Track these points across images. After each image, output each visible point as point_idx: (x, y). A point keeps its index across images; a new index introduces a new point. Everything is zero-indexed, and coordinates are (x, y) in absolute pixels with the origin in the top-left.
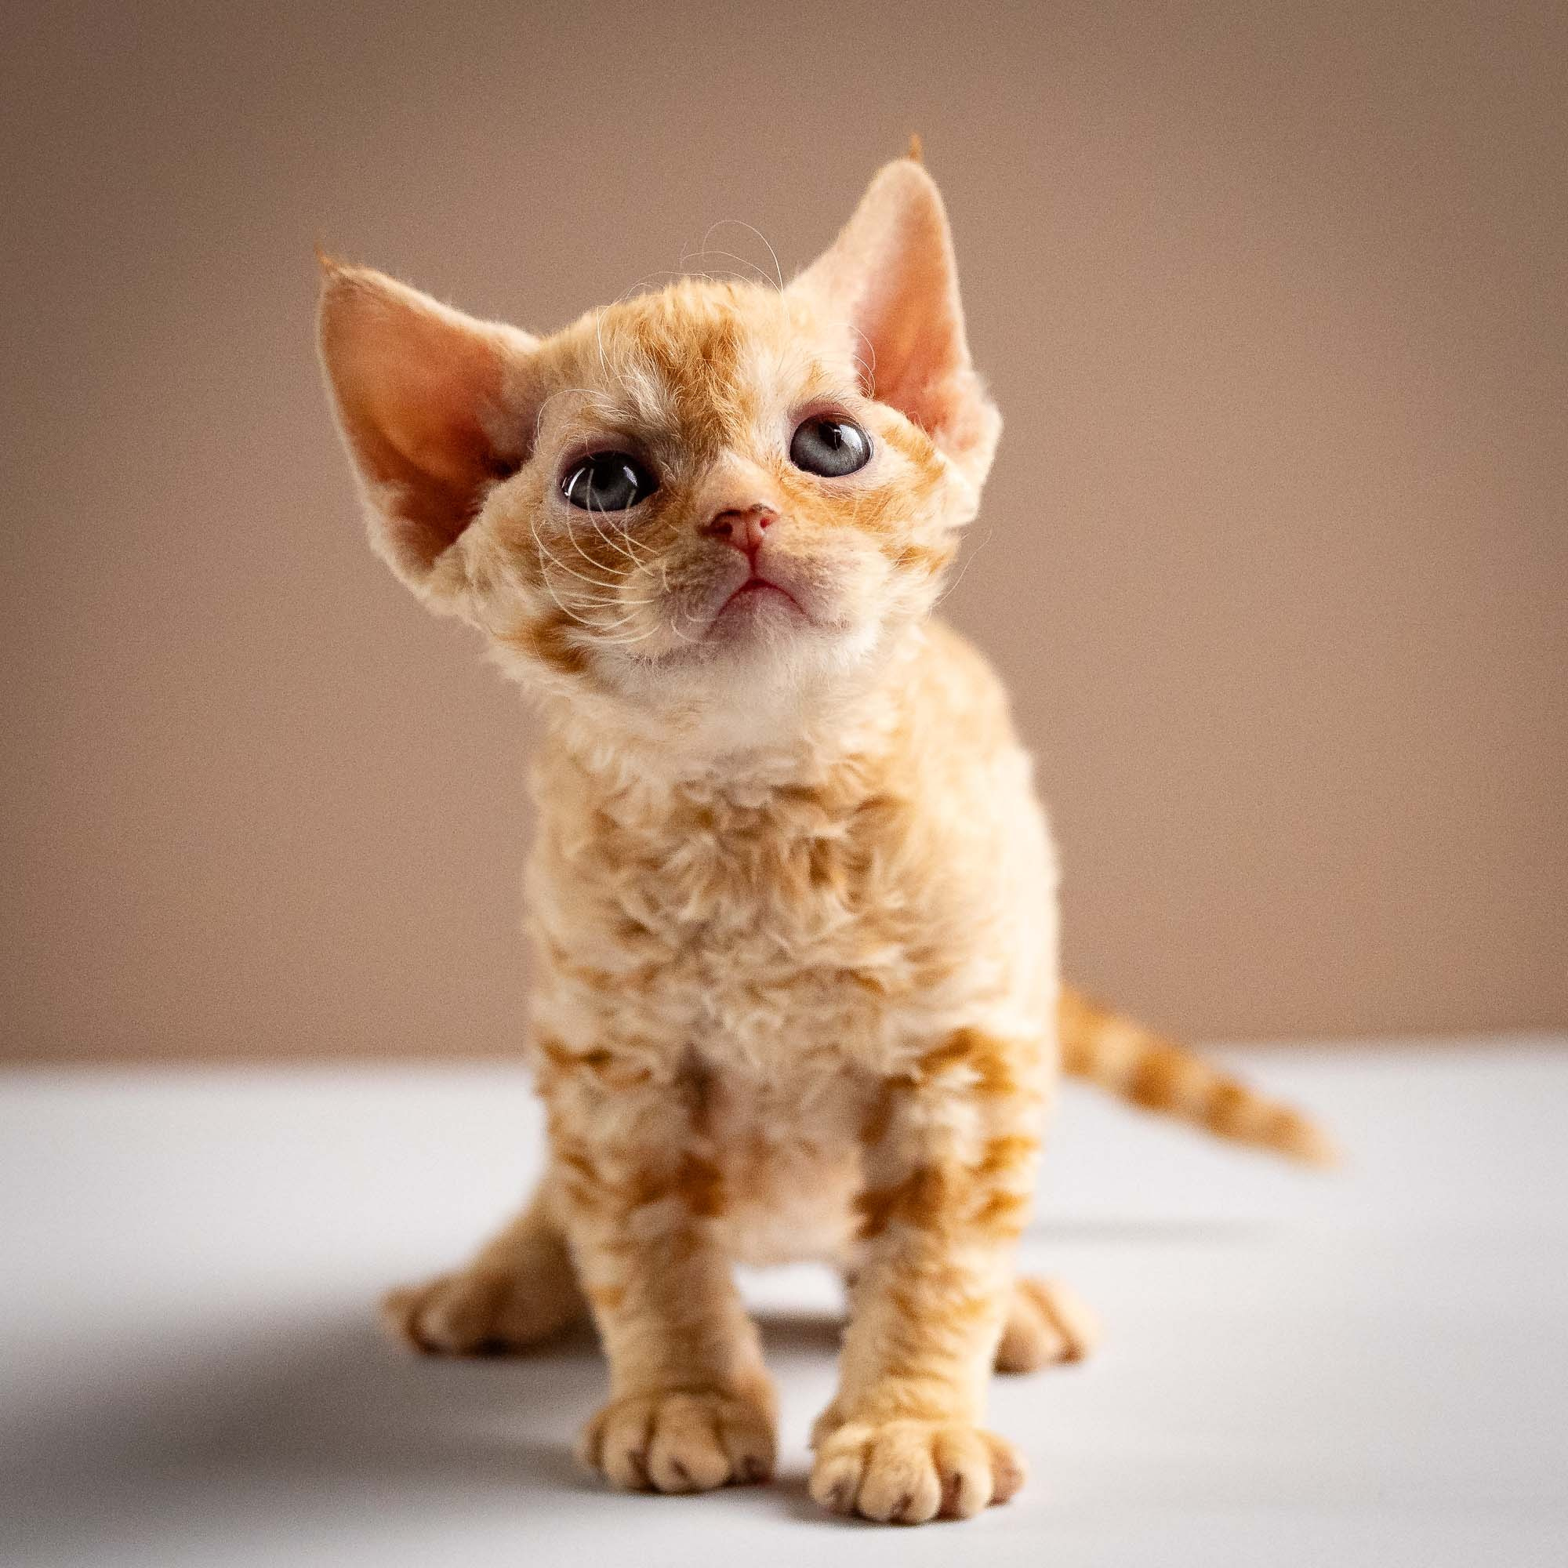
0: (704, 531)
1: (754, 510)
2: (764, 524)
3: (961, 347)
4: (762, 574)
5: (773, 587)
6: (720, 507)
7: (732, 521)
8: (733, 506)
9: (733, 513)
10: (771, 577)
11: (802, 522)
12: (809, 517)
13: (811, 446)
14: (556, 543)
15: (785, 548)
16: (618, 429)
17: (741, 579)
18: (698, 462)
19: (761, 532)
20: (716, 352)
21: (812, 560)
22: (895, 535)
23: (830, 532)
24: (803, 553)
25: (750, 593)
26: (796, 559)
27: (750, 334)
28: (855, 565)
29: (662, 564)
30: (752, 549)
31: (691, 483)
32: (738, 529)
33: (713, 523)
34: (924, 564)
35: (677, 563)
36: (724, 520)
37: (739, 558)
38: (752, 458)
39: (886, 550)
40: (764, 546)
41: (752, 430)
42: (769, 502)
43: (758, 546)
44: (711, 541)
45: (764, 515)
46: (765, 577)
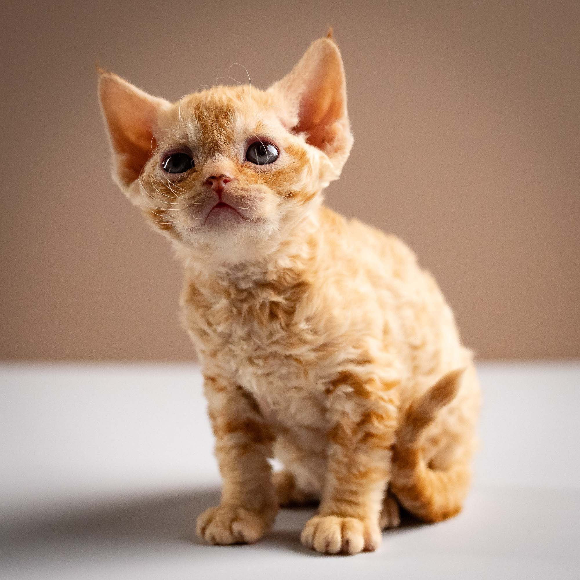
0: (203, 183)
1: (221, 177)
2: (226, 181)
3: (345, 111)
4: (224, 200)
5: (228, 206)
6: (210, 175)
7: (213, 180)
8: (214, 175)
9: (213, 178)
10: (228, 203)
11: (243, 182)
12: (246, 180)
14: (158, 184)
15: (232, 191)
16: (181, 144)
17: (215, 203)
18: (207, 158)
19: (224, 185)
20: (221, 116)
21: (243, 197)
22: (283, 188)
23: (252, 186)
24: (240, 193)
25: (218, 209)
26: (237, 196)
27: (236, 110)
28: (262, 199)
29: (187, 195)
30: (220, 192)
31: (203, 165)
32: (215, 184)
33: (206, 181)
34: (299, 198)
35: (192, 196)
36: (210, 180)
37: (214, 194)
38: (229, 157)
39: (280, 193)
40: (225, 190)
41: (230, 147)
42: (228, 173)
43: (222, 191)
44: (205, 187)
45: (225, 178)
46: (224, 202)
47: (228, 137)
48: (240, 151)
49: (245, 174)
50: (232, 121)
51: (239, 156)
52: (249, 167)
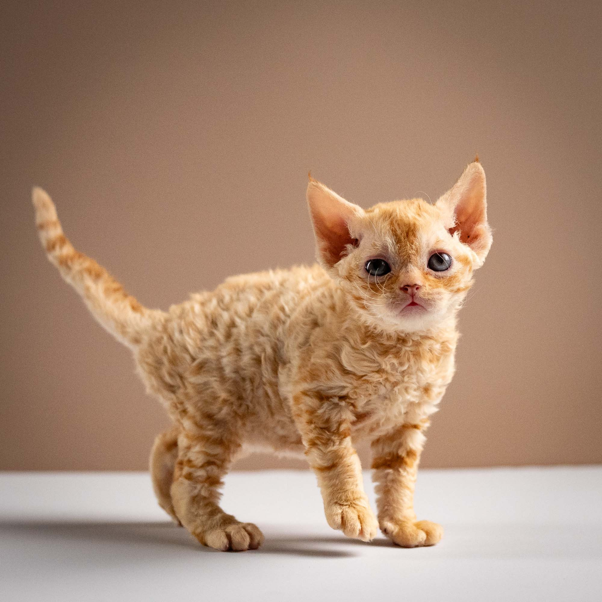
0: (401, 289)
1: (415, 285)
2: (417, 289)
5: (418, 305)
6: (406, 284)
7: (408, 288)
8: (409, 284)
9: (408, 286)
11: (428, 287)
12: (430, 285)
15: (421, 296)
17: (410, 302)
18: (402, 268)
19: (416, 291)
21: (429, 299)
24: (427, 297)
25: (411, 306)
26: (425, 298)
27: (421, 228)
30: (413, 295)
31: (399, 272)
32: (410, 290)
35: (393, 296)
36: (406, 287)
37: (410, 297)
38: (417, 266)
39: (452, 291)
40: (416, 295)
41: (418, 258)
42: (419, 282)
43: (414, 295)
44: (402, 291)
45: (417, 286)
46: (416, 302)
47: (417, 251)
48: (424, 260)
49: (429, 280)
50: (419, 237)
51: (424, 266)
52: (431, 275)
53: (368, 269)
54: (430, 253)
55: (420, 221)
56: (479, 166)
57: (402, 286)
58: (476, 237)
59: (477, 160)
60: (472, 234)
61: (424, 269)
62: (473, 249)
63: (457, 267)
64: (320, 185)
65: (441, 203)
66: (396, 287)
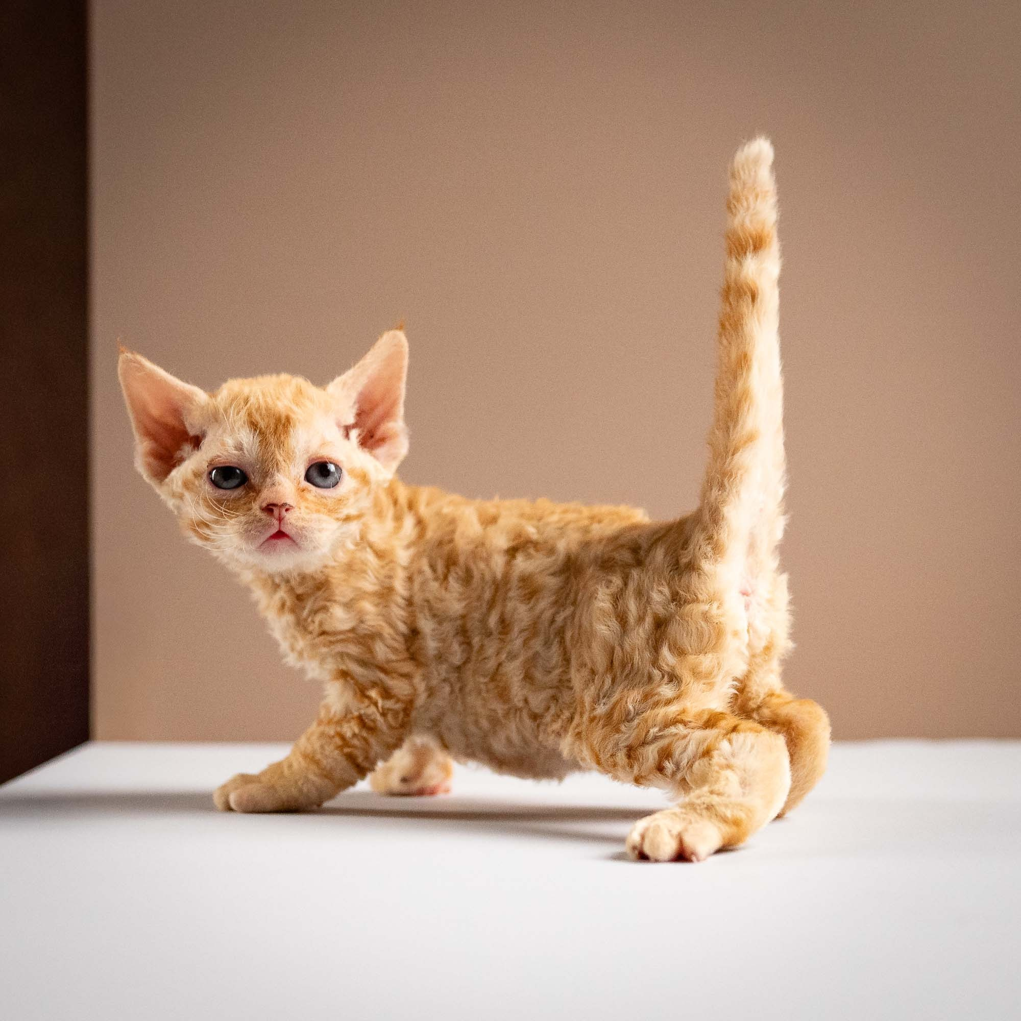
0: (263, 509)
1: (284, 505)
2: (287, 510)
4: (285, 529)
5: (287, 536)
6: (270, 502)
7: (274, 508)
8: (275, 502)
9: (275, 505)
10: (287, 532)
11: (303, 510)
12: (307, 508)
13: (314, 474)
15: (293, 521)
17: (274, 530)
18: (266, 478)
19: (285, 513)
21: (303, 527)
23: (315, 516)
24: (300, 524)
29: (244, 519)
30: (280, 519)
31: (261, 485)
32: (276, 511)
33: (267, 507)
35: (250, 520)
36: (271, 507)
37: (276, 522)
38: (289, 478)
39: (338, 519)
40: (286, 519)
41: (290, 466)
42: (290, 501)
43: (283, 519)
44: (266, 514)
45: (287, 507)
46: (284, 531)
48: (300, 470)
49: (306, 500)
50: (294, 436)
51: (299, 477)
52: (309, 492)
53: (213, 478)
54: (310, 460)
55: (298, 414)
56: (401, 336)
57: (264, 505)
58: (383, 440)
59: (400, 328)
60: (379, 434)
61: (299, 483)
62: (376, 457)
63: (348, 484)
64: (139, 358)
65: (335, 387)
66: (256, 506)
